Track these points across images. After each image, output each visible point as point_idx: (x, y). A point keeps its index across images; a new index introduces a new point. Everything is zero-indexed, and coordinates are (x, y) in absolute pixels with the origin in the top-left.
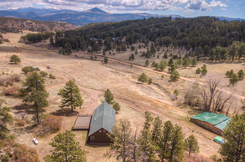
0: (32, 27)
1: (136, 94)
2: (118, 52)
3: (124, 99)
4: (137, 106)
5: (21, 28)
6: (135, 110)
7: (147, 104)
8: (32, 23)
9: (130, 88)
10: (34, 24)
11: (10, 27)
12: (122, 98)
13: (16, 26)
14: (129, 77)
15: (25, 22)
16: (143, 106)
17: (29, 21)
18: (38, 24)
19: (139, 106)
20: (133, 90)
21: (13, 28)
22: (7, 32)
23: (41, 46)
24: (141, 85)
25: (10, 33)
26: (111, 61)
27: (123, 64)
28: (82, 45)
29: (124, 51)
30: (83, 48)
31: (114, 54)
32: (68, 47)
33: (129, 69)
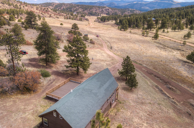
0: (109, 12)
1: (176, 73)
2: (173, 31)
3: (155, 76)
4: (170, 88)
5: (101, 13)
6: (163, 94)
7: (188, 89)
8: (109, 9)
9: (171, 66)
10: (110, 10)
11: (94, 12)
12: (153, 74)
13: (98, 11)
14: (177, 54)
15: (104, 8)
16: (180, 91)
17: (107, 8)
18: (113, 10)
19: (173, 90)
20: (175, 68)
21: (95, 13)
22: (91, 16)
23: (108, 24)
24: (190, 64)
25: (93, 16)
26: (162, 37)
27: (175, 41)
28: (138, 23)
29: (180, 30)
30: (139, 26)
31: (168, 32)
32: (125, 24)
33: (181, 47)
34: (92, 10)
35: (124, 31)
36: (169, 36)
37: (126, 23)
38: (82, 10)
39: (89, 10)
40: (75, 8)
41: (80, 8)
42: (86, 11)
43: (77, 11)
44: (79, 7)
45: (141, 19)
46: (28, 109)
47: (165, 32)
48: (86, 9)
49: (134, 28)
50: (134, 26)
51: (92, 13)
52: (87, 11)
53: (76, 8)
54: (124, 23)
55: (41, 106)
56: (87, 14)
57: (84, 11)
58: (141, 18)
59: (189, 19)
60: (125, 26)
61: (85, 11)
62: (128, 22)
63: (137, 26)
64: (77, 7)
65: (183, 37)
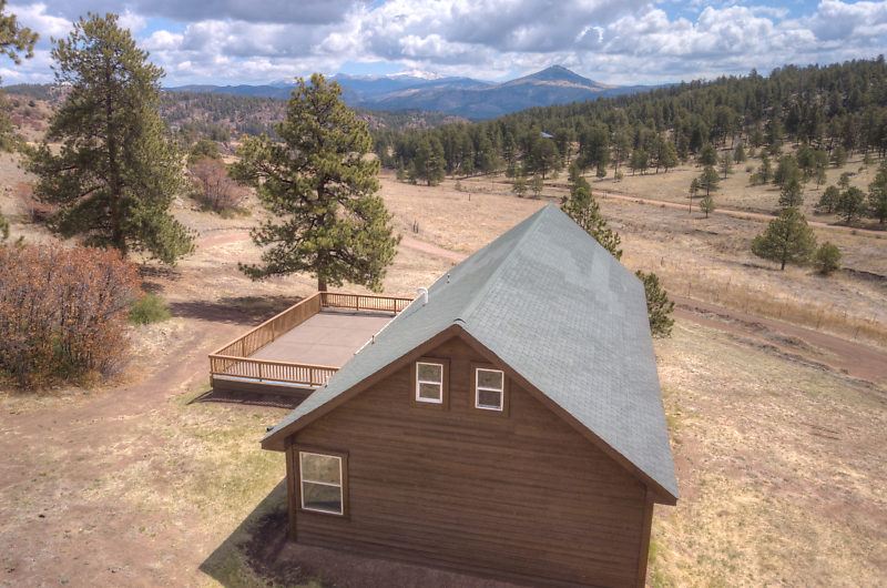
2: (637, 173)
14: (695, 248)
24: (774, 273)
26: (605, 198)
27: (663, 206)
28: (486, 151)
29: (664, 170)
30: (491, 163)
31: (619, 177)
32: (432, 153)
33: (696, 222)
34: (256, 118)
35: (429, 185)
36: (631, 191)
37: (435, 150)
38: (207, 115)
39: (242, 117)
40: (173, 109)
41: (196, 105)
42: (228, 120)
43: (184, 121)
44: (191, 101)
45: (496, 133)
46: (107, 460)
47: (607, 180)
48: (226, 111)
49: (467, 171)
50: (470, 163)
51: (257, 127)
52: (232, 121)
53: (179, 108)
54: (426, 148)
55: (197, 436)
56: (233, 134)
57: (216, 119)
58: (494, 129)
59: (685, 129)
60: (433, 164)
61: (221, 121)
62: (440, 144)
63: (481, 166)
64: (182, 104)
65: (687, 190)
